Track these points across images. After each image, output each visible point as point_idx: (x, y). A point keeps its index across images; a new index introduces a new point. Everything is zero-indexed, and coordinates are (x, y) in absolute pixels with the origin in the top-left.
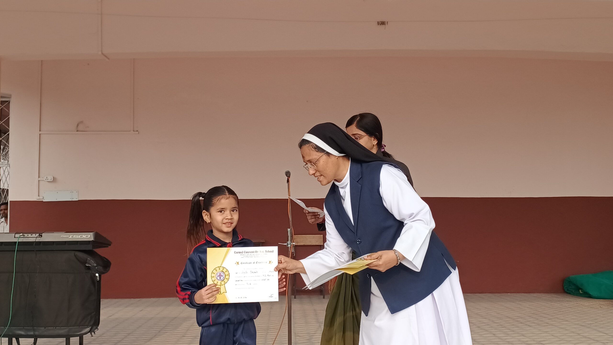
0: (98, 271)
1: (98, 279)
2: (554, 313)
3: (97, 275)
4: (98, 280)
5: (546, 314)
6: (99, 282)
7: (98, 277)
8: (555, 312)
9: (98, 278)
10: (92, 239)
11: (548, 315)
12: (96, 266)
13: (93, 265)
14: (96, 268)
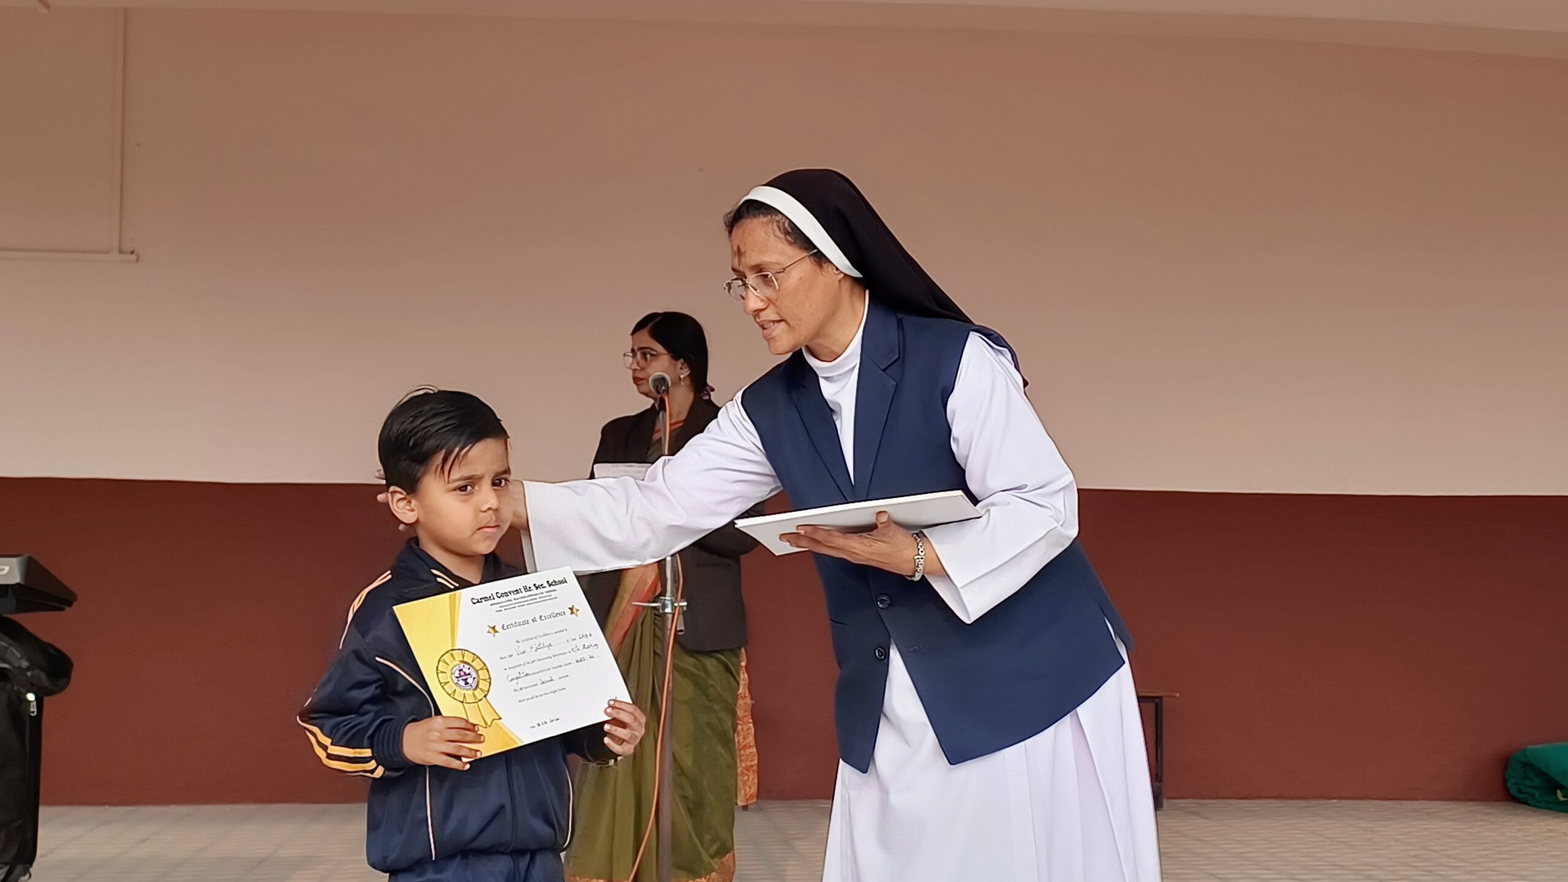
0: (32, 684)
1: (32, 710)
2: (1482, 856)
3: (31, 697)
4: (32, 715)
5: (1455, 858)
6: (37, 720)
7: (32, 704)
8: (1484, 853)
9: (33, 707)
10: (16, 579)
11: (1462, 860)
12: (28, 669)
13: (16, 665)
14: (29, 674)
